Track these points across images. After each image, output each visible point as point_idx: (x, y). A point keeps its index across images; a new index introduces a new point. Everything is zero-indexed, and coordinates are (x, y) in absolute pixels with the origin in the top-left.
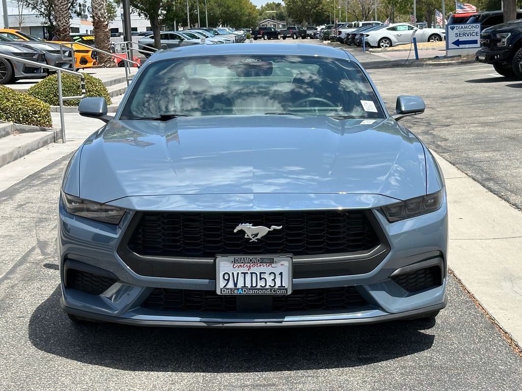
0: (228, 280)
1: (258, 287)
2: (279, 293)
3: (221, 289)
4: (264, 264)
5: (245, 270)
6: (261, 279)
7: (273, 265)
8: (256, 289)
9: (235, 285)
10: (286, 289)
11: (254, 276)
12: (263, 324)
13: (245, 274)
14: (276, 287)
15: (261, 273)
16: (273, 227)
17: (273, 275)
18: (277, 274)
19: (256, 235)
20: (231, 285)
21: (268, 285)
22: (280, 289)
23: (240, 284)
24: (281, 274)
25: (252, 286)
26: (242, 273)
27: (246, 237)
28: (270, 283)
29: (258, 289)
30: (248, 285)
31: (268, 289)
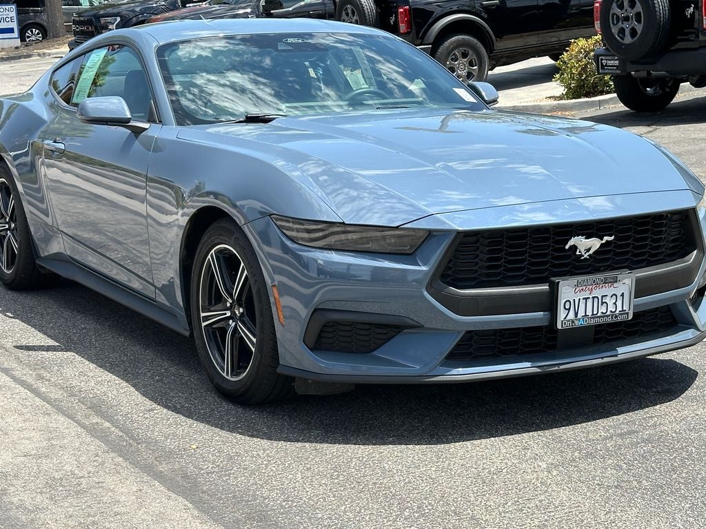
0: (569, 310)
1: (599, 314)
2: (620, 319)
3: (562, 321)
4: (606, 285)
5: (586, 295)
6: (603, 303)
7: (615, 285)
8: (597, 317)
9: (576, 314)
10: (628, 314)
11: (596, 300)
12: (600, 361)
13: (586, 299)
14: (617, 312)
15: (602, 296)
16: (606, 238)
17: (614, 297)
18: (619, 295)
19: (588, 250)
20: (571, 316)
21: (609, 310)
22: (621, 314)
23: (581, 313)
24: (622, 295)
25: (593, 314)
26: (584, 299)
27: (578, 253)
28: (611, 308)
29: (600, 317)
30: (589, 313)
31: (609, 315)
